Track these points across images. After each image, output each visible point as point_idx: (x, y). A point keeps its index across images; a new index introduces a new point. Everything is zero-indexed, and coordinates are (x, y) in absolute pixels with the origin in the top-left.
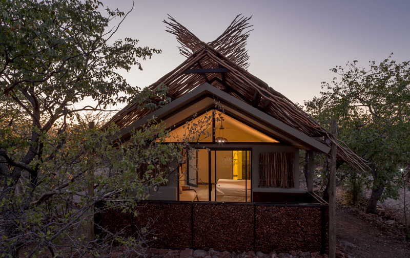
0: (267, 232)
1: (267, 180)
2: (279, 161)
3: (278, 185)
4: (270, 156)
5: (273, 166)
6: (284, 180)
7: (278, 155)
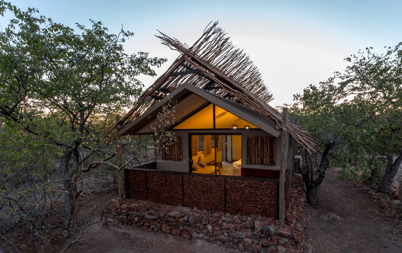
0: (234, 198)
1: (253, 159)
2: (262, 143)
3: (262, 163)
4: (255, 140)
5: (258, 148)
6: (267, 159)
7: (262, 139)
